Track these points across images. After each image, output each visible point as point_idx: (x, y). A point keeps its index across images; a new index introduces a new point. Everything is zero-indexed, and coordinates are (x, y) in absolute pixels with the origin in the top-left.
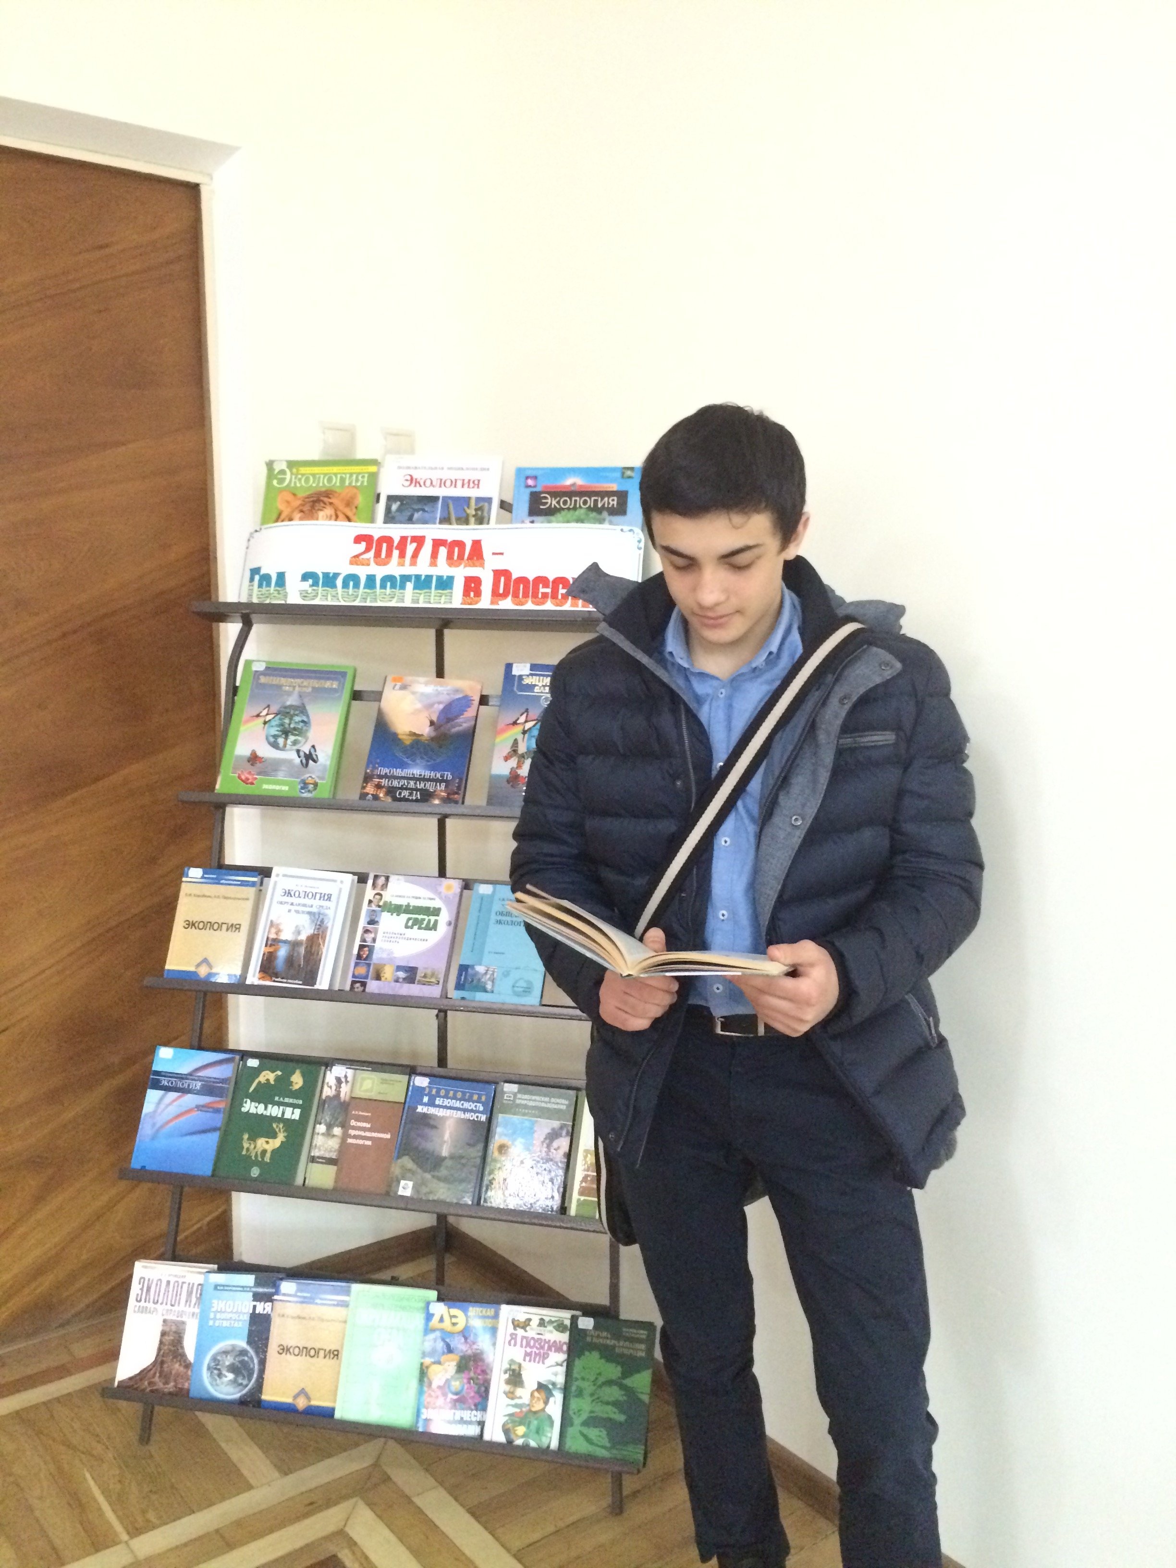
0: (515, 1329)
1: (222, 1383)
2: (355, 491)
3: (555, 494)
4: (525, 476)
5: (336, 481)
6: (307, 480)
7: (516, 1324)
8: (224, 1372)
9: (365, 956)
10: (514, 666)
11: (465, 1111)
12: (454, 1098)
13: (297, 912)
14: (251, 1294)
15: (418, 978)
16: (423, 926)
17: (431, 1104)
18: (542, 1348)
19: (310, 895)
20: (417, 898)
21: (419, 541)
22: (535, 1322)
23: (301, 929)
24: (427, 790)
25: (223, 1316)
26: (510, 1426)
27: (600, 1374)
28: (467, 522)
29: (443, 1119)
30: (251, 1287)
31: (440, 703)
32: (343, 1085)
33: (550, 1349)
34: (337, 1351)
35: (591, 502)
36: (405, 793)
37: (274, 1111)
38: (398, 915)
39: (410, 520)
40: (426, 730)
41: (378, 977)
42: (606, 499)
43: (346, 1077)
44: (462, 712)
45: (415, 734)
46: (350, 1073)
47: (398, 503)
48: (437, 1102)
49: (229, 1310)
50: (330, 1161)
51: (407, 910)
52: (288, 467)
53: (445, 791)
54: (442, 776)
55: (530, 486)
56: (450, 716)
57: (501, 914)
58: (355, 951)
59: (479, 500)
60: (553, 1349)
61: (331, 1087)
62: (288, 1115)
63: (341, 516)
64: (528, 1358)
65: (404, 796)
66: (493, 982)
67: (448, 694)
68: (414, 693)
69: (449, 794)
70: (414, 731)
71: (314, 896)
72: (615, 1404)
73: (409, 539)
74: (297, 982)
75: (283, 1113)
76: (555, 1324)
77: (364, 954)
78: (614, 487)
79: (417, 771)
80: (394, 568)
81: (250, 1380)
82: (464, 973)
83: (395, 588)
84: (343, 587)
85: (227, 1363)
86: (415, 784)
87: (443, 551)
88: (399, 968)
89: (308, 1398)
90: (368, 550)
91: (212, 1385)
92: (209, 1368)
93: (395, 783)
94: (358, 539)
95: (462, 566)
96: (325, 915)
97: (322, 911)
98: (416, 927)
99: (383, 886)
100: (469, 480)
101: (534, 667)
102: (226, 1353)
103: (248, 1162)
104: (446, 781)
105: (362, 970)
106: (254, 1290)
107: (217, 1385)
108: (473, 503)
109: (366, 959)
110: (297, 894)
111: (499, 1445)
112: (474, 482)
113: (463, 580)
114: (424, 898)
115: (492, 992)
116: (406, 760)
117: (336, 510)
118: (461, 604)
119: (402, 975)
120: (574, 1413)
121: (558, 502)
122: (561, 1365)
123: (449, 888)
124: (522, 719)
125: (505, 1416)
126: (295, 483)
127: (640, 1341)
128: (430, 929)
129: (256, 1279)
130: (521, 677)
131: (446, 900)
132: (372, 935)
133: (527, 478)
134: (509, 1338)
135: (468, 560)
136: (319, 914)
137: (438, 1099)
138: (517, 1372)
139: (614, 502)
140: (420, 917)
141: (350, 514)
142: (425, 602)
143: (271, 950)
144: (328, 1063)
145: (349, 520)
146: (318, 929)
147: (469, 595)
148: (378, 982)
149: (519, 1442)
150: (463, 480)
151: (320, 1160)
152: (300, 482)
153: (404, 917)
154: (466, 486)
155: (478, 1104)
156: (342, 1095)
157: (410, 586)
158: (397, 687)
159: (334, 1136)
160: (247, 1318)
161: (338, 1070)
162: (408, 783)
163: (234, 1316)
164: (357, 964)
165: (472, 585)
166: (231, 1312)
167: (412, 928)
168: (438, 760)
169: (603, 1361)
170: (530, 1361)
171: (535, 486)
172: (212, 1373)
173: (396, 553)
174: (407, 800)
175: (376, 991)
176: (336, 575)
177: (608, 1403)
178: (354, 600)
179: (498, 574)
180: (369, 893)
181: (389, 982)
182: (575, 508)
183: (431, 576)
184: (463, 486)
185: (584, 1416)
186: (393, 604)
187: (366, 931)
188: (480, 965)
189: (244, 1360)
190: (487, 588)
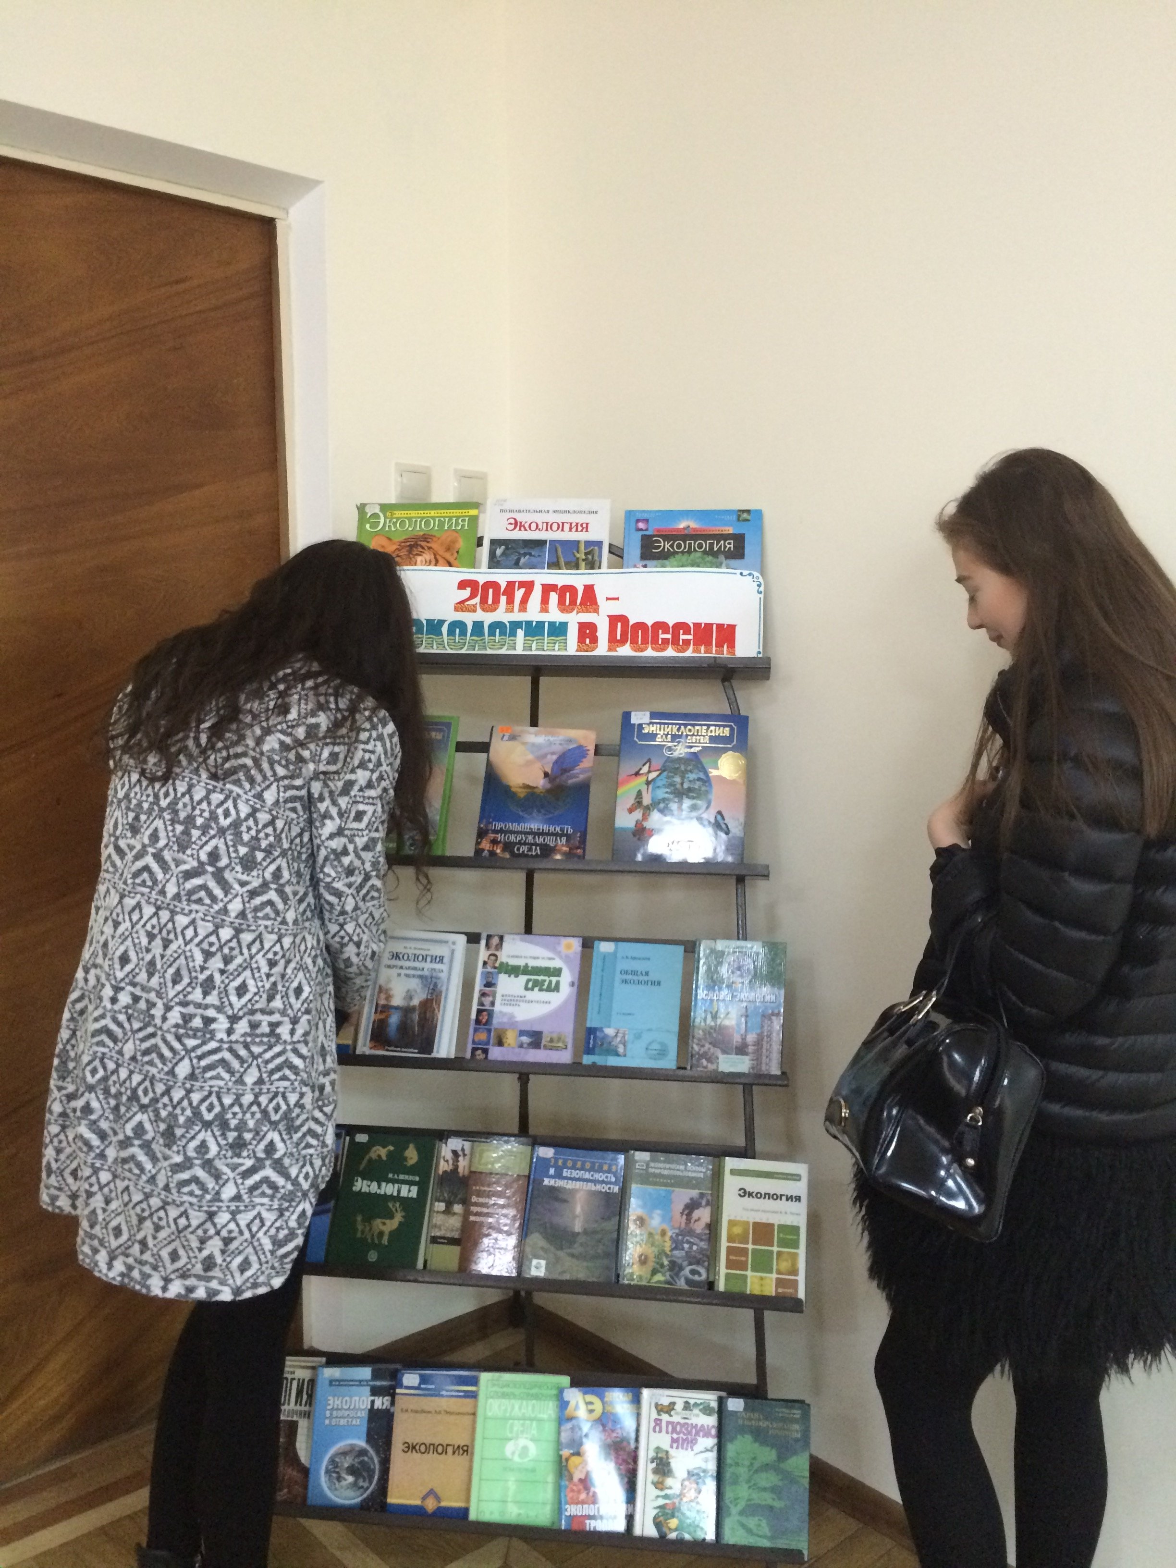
0: (659, 1414)
1: (342, 1487)
2: (455, 534)
3: (667, 537)
4: (635, 519)
5: (434, 525)
6: (402, 523)
7: (661, 1409)
8: (344, 1475)
9: (484, 1021)
10: (633, 714)
11: (595, 1182)
12: (582, 1168)
13: (407, 976)
14: (368, 1389)
15: (543, 1043)
16: (545, 987)
17: (559, 1175)
18: (690, 1433)
19: (420, 958)
20: (535, 958)
21: (529, 586)
22: (679, 1406)
23: (413, 993)
24: (546, 845)
25: (340, 1414)
26: (661, 1518)
27: (754, 1458)
28: (577, 567)
29: (573, 1192)
30: (367, 1381)
31: (553, 753)
32: (461, 1159)
33: (697, 1434)
34: (467, 1446)
35: (706, 546)
36: (524, 849)
37: (389, 1189)
38: (516, 976)
39: (517, 565)
40: (540, 782)
41: (500, 1043)
42: (722, 542)
43: (463, 1150)
44: (576, 763)
45: (528, 787)
46: (467, 1145)
47: (503, 547)
48: (565, 1174)
49: (345, 1407)
50: (452, 1241)
51: (526, 970)
52: (381, 510)
53: (567, 845)
54: (562, 830)
55: (641, 530)
56: (564, 766)
57: (626, 972)
58: (473, 1015)
59: (588, 543)
60: (701, 1434)
61: (447, 1161)
62: (404, 1193)
63: (441, 561)
64: (675, 1445)
65: (523, 852)
66: (625, 1046)
67: (560, 744)
68: (524, 744)
69: (571, 849)
70: (528, 783)
71: (425, 959)
72: (774, 1490)
73: (517, 584)
74: (412, 1050)
75: (399, 1191)
76: (701, 1407)
77: (484, 1018)
78: (731, 530)
79: (534, 826)
80: (501, 615)
81: (371, 1483)
82: (592, 1037)
83: (505, 635)
84: (449, 635)
85: (346, 1465)
86: (534, 838)
87: (554, 597)
88: (522, 1033)
89: (438, 1499)
90: (473, 596)
91: (330, 1488)
92: (327, 1472)
93: (512, 838)
94: (462, 585)
95: (575, 612)
96: (439, 978)
97: (434, 974)
98: (536, 989)
99: (497, 945)
100: (577, 524)
101: (653, 715)
102: (344, 1454)
103: (366, 1245)
104: (567, 835)
105: (482, 1036)
106: (371, 1383)
107: (336, 1489)
108: (582, 547)
109: (486, 1024)
110: (406, 957)
111: (650, 1540)
112: (582, 525)
113: (577, 626)
114: (543, 958)
115: (625, 1056)
116: (521, 813)
117: (435, 555)
118: (577, 651)
119: (525, 1039)
120: (731, 1502)
121: (672, 546)
122: (711, 1451)
123: (569, 947)
124: (645, 769)
125: (655, 1508)
126: (390, 527)
127: (796, 1421)
128: (553, 991)
129: (373, 1371)
130: (640, 725)
131: (567, 959)
132: (491, 999)
133: (638, 521)
134: (653, 1424)
135: (581, 604)
136: (432, 978)
137: (565, 1170)
138: (664, 1460)
139: (730, 545)
140: (541, 978)
141: (451, 560)
142: (537, 649)
143: (382, 1017)
144: (442, 1135)
145: (450, 565)
146: (432, 993)
147: (585, 642)
148: (500, 1048)
149: (673, 1536)
150: (571, 524)
151: (442, 1241)
152: (395, 526)
153: (523, 979)
154: (574, 529)
155: (609, 1175)
156: (460, 1170)
157: (520, 633)
158: (506, 738)
159: (455, 1214)
160: (364, 1414)
161: (455, 1143)
162: (526, 838)
163: (352, 1414)
164: (476, 1030)
165: (587, 632)
166: (348, 1409)
167: (532, 989)
168: (556, 813)
169: (757, 1445)
170: (677, 1448)
171: (647, 530)
172: (330, 1476)
173: (503, 599)
174: (526, 856)
175: (500, 1059)
176: (441, 622)
177: (765, 1489)
178: (462, 648)
179: (614, 620)
180: (483, 954)
181: (513, 1048)
182: (689, 552)
183: (544, 623)
184: (571, 529)
185: (742, 1504)
186: (503, 651)
187: (483, 995)
188: (609, 1027)
189: (363, 1460)
190: (603, 633)
